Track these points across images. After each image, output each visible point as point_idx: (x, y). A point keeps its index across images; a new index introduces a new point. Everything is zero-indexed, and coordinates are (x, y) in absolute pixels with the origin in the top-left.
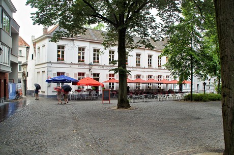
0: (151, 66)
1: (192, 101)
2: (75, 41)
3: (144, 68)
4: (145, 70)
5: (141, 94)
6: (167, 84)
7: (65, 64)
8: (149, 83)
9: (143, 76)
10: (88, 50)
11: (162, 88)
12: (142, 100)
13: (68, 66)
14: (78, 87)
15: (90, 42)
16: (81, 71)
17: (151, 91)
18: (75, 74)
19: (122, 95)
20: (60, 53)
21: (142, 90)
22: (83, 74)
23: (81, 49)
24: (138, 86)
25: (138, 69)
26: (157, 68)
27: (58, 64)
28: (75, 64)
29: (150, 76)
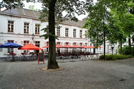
0: (75, 36)
1: (105, 60)
2: (21, 18)
3: (71, 38)
4: (72, 39)
5: (69, 55)
6: (86, 48)
7: (14, 34)
8: (74, 48)
9: (70, 43)
10: (31, 25)
11: (82, 51)
12: (69, 60)
13: (16, 36)
14: (24, 51)
15: (33, 19)
16: (26, 39)
17: (76, 53)
18: (22, 42)
19: (51, 58)
20: (10, 27)
21: (70, 53)
22: (28, 42)
23: (26, 24)
24: (67, 50)
25: (67, 39)
26: (79, 38)
27: (9, 35)
28: (21, 34)
29: (75, 43)
